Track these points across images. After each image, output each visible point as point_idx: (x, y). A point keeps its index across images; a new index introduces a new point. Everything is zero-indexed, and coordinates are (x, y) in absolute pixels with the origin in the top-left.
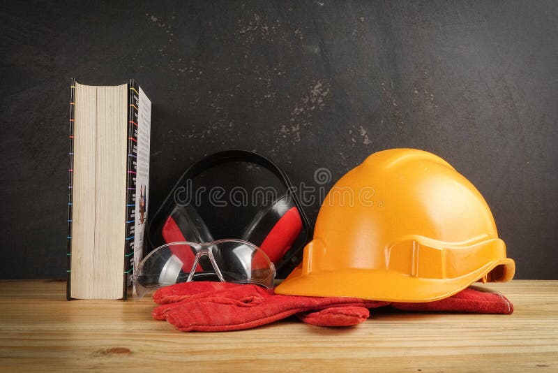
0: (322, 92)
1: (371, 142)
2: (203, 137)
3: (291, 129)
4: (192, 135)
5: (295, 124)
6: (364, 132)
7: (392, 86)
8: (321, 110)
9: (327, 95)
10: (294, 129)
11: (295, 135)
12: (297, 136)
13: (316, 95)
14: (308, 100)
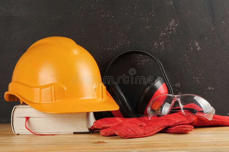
0: (175, 24)
1: (201, 49)
2: (115, 49)
3: (159, 44)
4: (109, 49)
5: (161, 41)
6: (197, 44)
7: (211, 20)
8: (175, 33)
9: (177, 25)
10: (161, 44)
11: (161, 47)
12: (162, 47)
13: (172, 26)
14: (168, 28)
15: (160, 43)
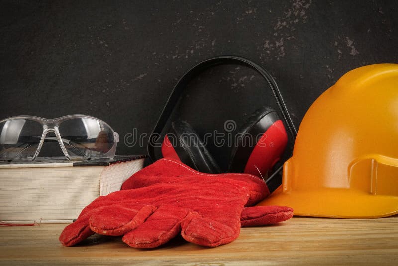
0: (304, 5)
1: (358, 53)
2: (187, 57)
4: (176, 56)
5: (278, 39)
6: (350, 43)
8: (305, 22)
9: (309, 7)
10: (277, 44)
11: (279, 50)
12: (281, 50)
13: (299, 8)
14: (290, 13)
15: (275, 43)
